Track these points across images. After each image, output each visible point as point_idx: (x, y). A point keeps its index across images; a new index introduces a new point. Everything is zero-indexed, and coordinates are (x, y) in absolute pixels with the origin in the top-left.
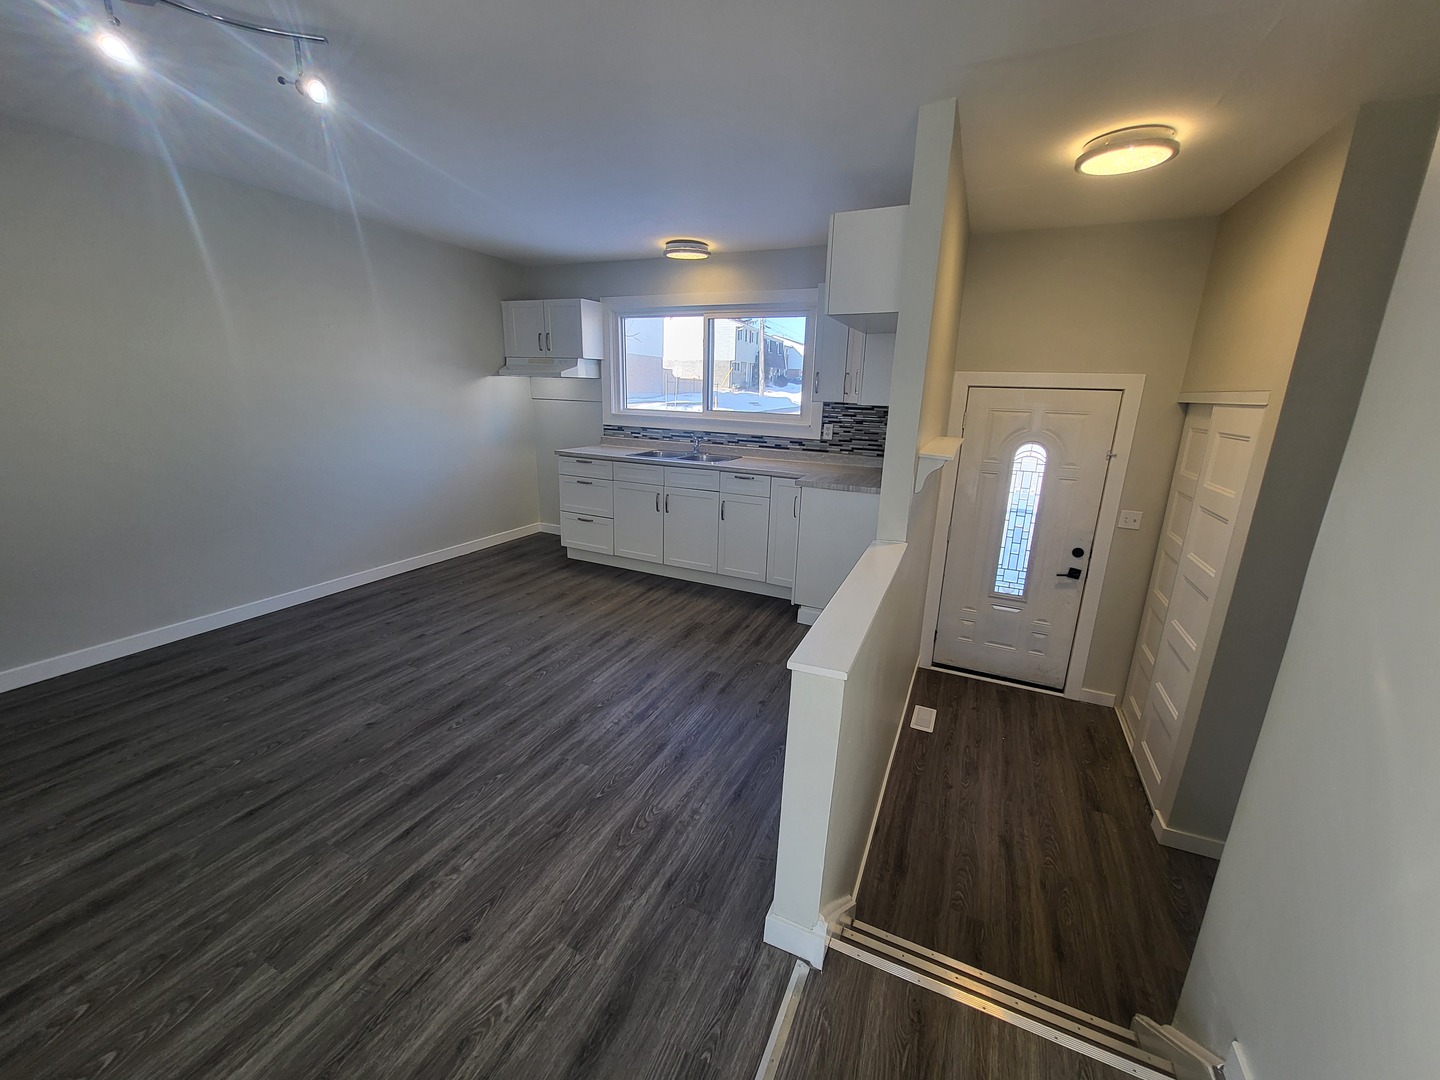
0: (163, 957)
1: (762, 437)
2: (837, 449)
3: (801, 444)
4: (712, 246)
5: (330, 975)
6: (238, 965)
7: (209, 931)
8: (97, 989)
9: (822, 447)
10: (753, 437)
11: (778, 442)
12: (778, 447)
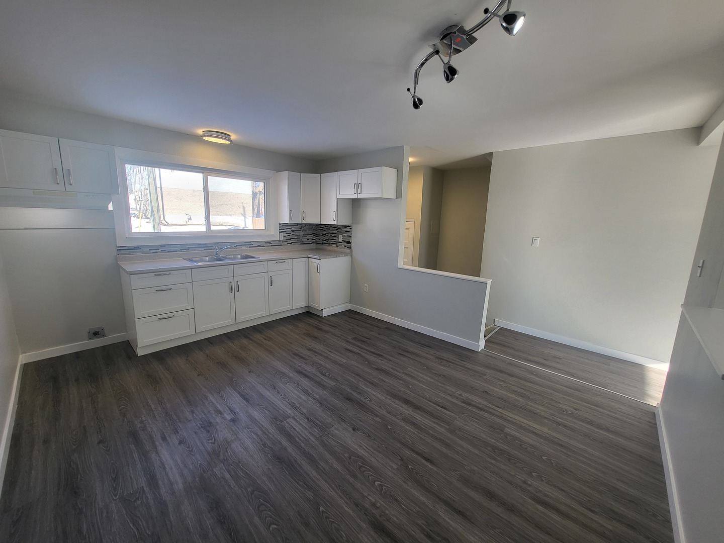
0: (509, 460)
1: (250, 242)
2: (286, 243)
3: (270, 243)
4: (233, 137)
5: (504, 416)
6: (507, 438)
7: (496, 450)
8: (527, 474)
9: (279, 244)
10: (245, 243)
11: (259, 244)
12: (259, 246)
